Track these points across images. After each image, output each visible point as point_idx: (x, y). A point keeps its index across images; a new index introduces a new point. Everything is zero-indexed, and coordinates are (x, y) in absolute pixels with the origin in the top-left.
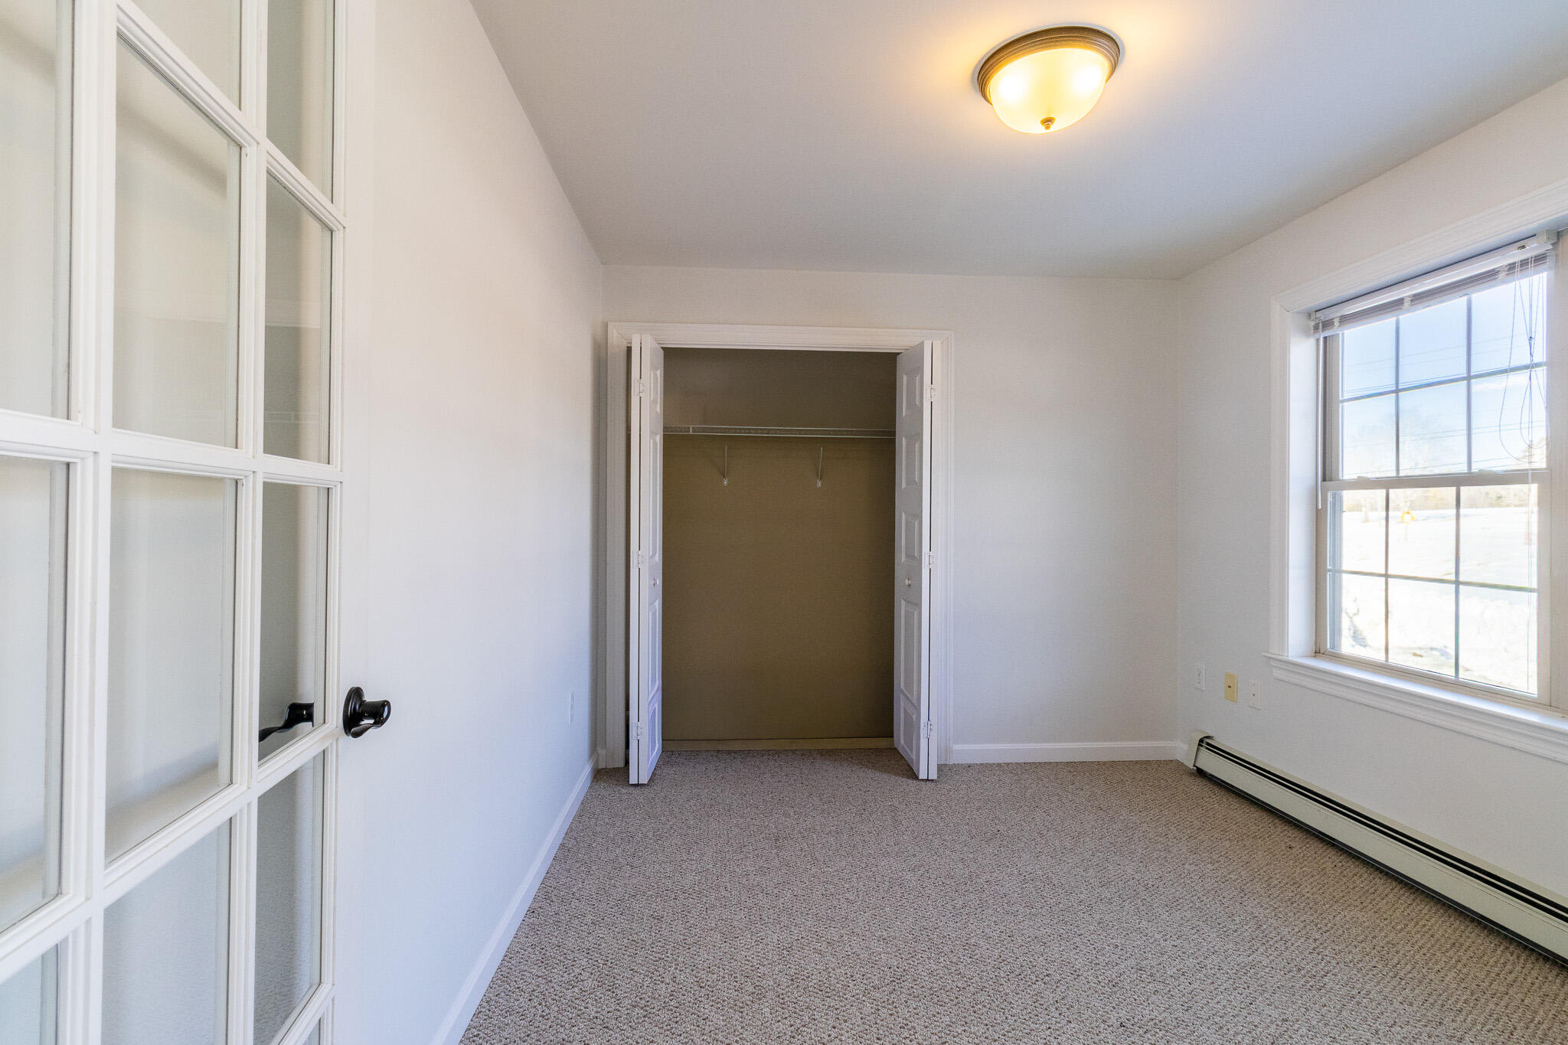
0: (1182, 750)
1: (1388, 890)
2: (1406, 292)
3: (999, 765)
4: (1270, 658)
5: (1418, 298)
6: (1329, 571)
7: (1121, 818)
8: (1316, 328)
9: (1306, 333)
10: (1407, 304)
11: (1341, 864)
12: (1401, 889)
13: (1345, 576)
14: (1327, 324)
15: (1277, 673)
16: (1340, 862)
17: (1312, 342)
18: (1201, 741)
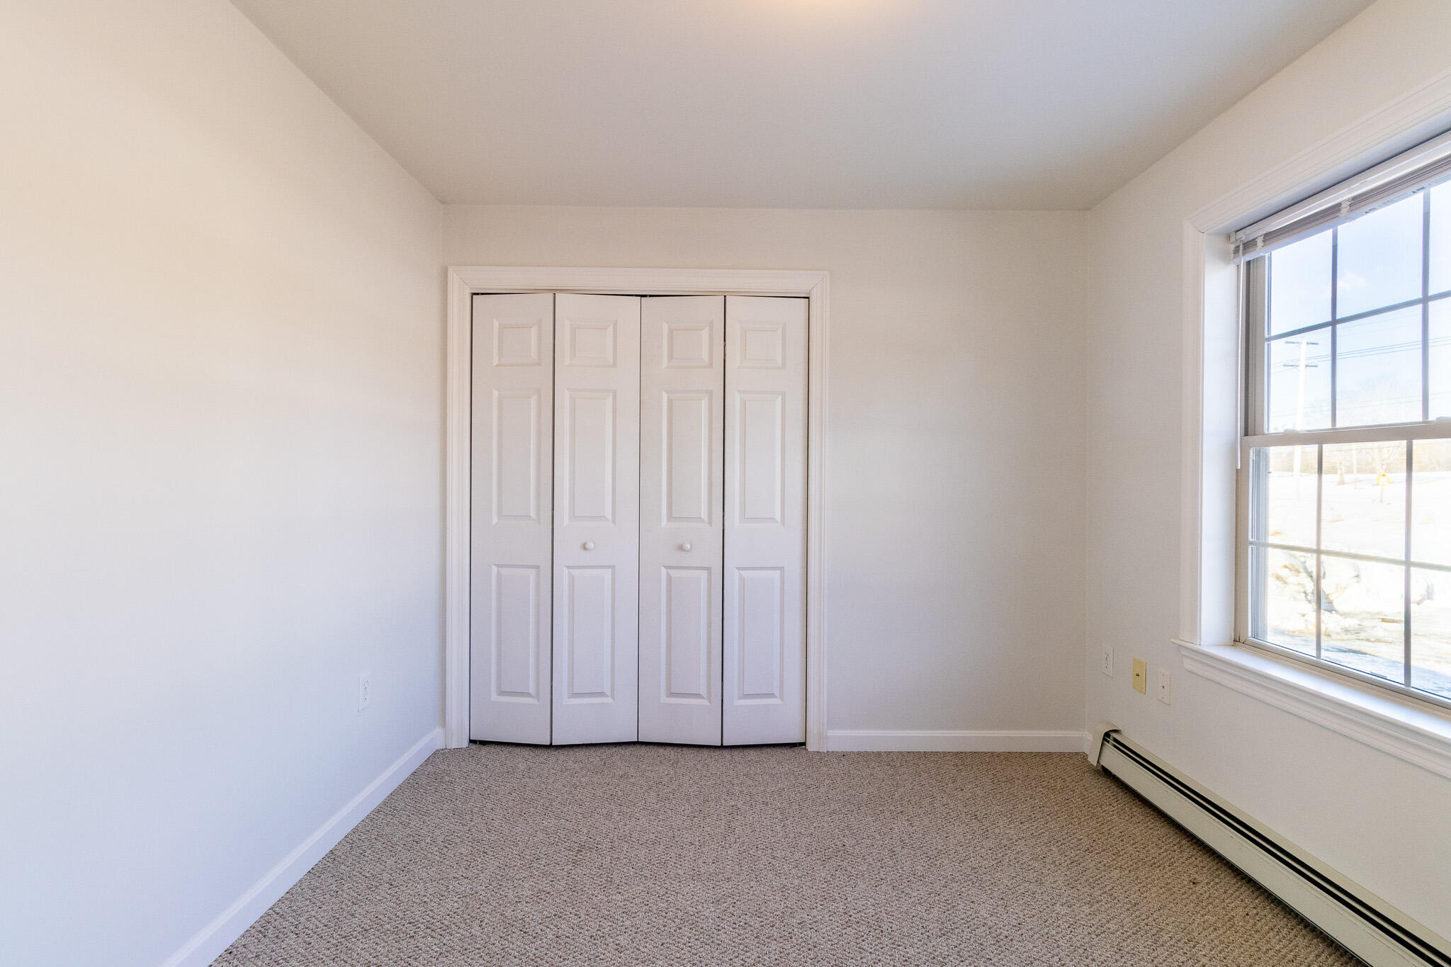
0: (1088, 742)
1: (1312, 957)
2: (1343, 195)
3: (879, 754)
4: (1180, 646)
5: (1359, 202)
6: (1251, 543)
7: (997, 831)
8: (1236, 250)
9: (1225, 258)
10: (1344, 210)
11: (1255, 911)
12: (1330, 955)
13: (1271, 551)
14: (1249, 245)
15: (1188, 664)
16: (1254, 908)
17: (1231, 269)
18: (1107, 735)
